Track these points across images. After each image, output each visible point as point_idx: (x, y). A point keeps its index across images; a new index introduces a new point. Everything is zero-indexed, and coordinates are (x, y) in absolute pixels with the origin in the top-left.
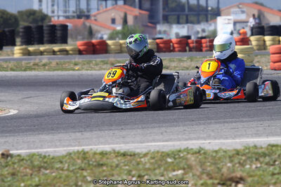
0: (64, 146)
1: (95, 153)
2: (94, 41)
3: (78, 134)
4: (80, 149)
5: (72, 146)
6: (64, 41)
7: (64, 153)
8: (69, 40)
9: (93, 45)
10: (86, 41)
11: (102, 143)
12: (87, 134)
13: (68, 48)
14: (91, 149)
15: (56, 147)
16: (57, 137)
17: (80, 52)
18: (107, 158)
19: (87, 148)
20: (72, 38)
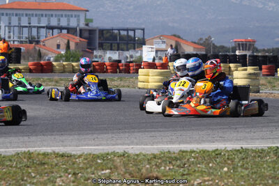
0: (13, 147)
1: (39, 154)
2: (42, 62)
3: (26, 138)
4: (26, 150)
5: (19, 147)
6: (18, 62)
7: (14, 153)
8: (22, 61)
9: (42, 65)
10: (36, 62)
11: (45, 146)
12: (33, 138)
13: (20, 67)
14: (36, 151)
15: (7, 148)
16: (8, 140)
17: (31, 71)
18: (49, 158)
19: (32, 150)
20: (24, 59)
